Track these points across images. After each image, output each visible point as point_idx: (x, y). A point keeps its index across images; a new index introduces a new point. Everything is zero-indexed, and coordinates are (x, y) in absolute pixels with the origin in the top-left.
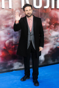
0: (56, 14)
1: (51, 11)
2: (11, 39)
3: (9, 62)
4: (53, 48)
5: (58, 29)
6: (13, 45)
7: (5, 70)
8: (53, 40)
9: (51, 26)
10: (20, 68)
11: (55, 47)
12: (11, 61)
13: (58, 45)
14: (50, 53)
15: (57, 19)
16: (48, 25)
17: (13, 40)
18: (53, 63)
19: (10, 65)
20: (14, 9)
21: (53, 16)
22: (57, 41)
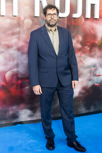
0: (93, 28)
1: (84, 23)
2: (15, 70)
3: (10, 108)
4: (87, 86)
5: (96, 54)
6: (18, 79)
7: (4, 122)
8: (88, 72)
9: (85, 49)
10: (29, 119)
11: (90, 84)
12: (14, 108)
13: (96, 81)
14: (81, 95)
15: (94, 36)
16: (79, 46)
17: (18, 71)
18: (86, 112)
19: (13, 114)
20: (22, 18)
21: (89, 32)
22: (95, 75)
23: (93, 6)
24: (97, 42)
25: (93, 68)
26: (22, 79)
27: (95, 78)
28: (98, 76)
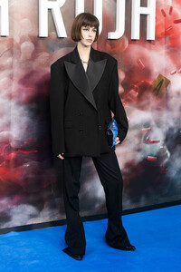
0: (144, 58)
1: (128, 48)
2: (5, 133)
4: (133, 160)
5: (149, 103)
8: (136, 136)
9: (130, 95)
10: (30, 222)
11: (139, 157)
12: (4, 201)
13: (149, 152)
15: (147, 72)
16: (120, 89)
17: (9, 136)
18: (133, 207)
20: (17, 40)
21: (137, 64)
22: (148, 141)
23: (144, 18)
24: (151, 83)
25: (143, 129)
26: (17, 149)
27: (148, 147)
28: (154, 142)
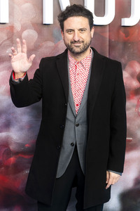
6: (9, 153)
16: (135, 84)
